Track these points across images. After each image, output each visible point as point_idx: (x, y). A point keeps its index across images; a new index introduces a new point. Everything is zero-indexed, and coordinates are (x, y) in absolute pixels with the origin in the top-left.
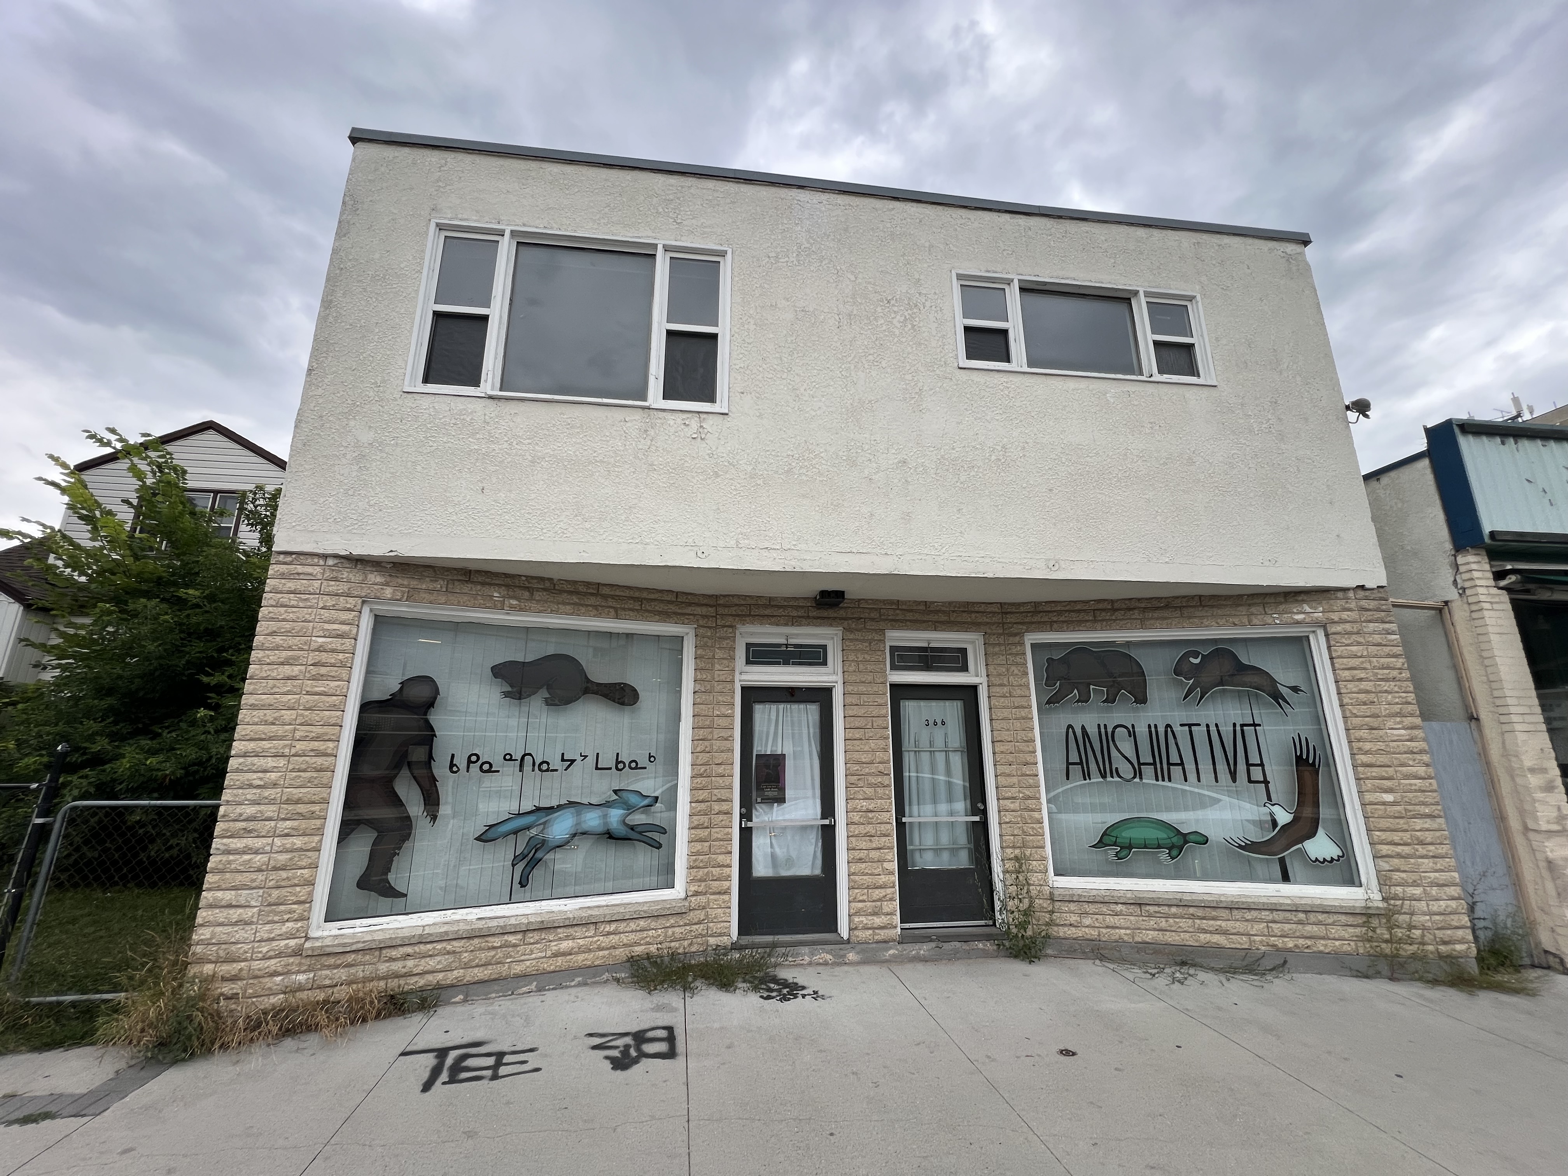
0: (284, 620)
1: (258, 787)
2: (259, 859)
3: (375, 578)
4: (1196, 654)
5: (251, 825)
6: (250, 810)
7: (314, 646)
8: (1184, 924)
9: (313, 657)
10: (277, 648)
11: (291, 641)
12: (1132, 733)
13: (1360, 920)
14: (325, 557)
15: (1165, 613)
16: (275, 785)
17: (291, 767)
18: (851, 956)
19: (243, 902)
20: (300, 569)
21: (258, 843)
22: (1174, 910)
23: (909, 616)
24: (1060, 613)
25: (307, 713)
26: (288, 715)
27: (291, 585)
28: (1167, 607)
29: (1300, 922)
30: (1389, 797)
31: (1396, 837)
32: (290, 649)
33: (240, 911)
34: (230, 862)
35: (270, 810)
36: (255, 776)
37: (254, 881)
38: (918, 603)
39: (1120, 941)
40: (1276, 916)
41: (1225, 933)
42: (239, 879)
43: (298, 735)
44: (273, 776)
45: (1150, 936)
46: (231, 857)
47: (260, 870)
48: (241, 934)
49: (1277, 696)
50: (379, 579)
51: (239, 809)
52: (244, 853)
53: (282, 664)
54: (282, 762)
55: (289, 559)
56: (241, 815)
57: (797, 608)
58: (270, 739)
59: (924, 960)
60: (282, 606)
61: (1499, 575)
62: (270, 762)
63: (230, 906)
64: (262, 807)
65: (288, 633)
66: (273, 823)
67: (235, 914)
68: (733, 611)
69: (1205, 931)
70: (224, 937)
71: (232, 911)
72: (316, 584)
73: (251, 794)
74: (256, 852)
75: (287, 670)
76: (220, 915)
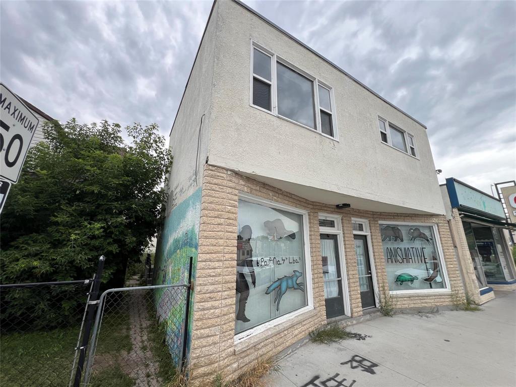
0: (214, 197)
1: (213, 276)
2: (217, 311)
3: (242, 182)
4: (412, 229)
5: (212, 295)
6: (211, 288)
7: (227, 210)
8: (419, 301)
9: (227, 215)
10: (213, 210)
11: (218, 207)
12: (401, 250)
13: (450, 297)
14: (227, 170)
15: (409, 218)
16: (220, 275)
17: (224, 266)
18: (354, 322)
19: (213, 334)
20: (218, 174)
21: (216, 303)
22: (417, 298)
23: (356, 213)
24: (386, 216)
25: (227, 240)
26: (221, 242)
27: (215, 181)
28: (408, 216)
29: (440, 298)
30: (452, 266)
31: (454, 276)
32: (218, 210)
33: (212, 338)
34: (205, 314)
35: (219, 287)
36: (211, 271)
37: (216, 322)
38: (357, 210)
39: (406, 308)
40: (436, 297)
41: (426, 303)
42: (210, 322)
43: (226, 251)
44: (219, 270)
45: (412, 306)
46: (205, 312)
47: (218, 317)
48: (214, 349)
49: (428, 240)
50: (243, 183)
51: (206, 288)
52: (211, 309)
53: (216, 217)
54: (221, 264)
55: (214, 169)
56: (207, 290)
57: (332, 208)
58: (215, 253)
59: (368, 320)
60: (213, 190)
61: (460, 214)
62: (217, 264)
63: (208, 336)
64: (215, 286)
65: (217, 203)
66: (220, 293)
67: (210, 340)
68: (317, 207)
69: (423, 303)
70: (207, 353)
71: (209, 339)
72: (225, 182)
73: (210, 280)
74: (216, 308)
75: (218, 221)
76: (204, 342)
